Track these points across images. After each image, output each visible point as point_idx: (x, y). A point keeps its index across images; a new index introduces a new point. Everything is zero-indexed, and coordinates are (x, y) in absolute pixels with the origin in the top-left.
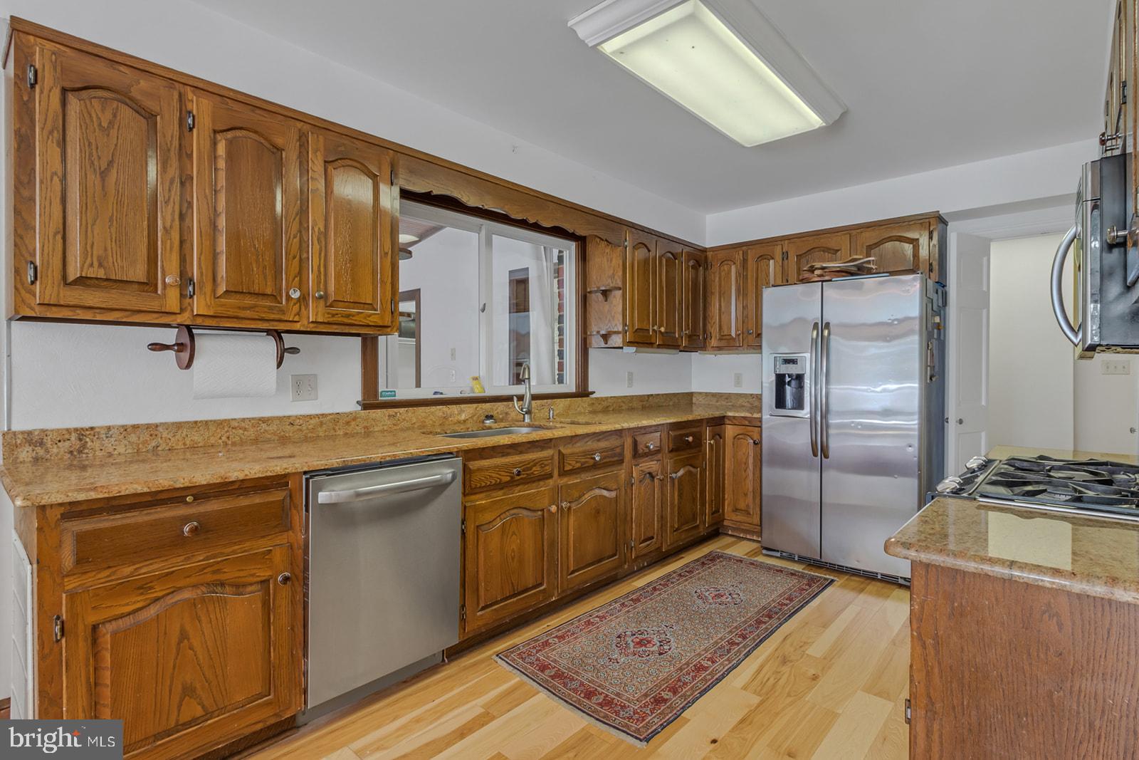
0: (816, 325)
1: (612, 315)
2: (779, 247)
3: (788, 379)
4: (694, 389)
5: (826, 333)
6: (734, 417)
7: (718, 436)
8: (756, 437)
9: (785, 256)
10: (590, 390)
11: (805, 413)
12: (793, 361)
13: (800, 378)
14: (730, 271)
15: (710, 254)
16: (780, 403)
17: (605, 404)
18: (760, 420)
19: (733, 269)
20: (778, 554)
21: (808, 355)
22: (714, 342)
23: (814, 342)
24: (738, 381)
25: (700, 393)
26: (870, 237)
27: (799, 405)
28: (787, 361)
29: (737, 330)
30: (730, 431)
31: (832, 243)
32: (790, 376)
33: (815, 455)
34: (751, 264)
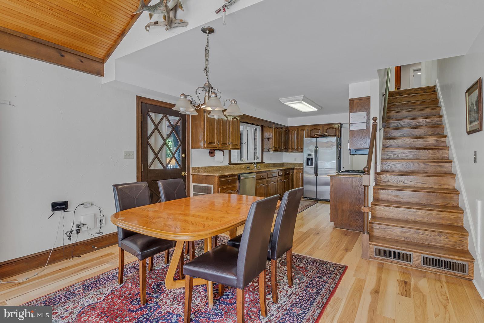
0: (315, 147)
1: (270, 144)
2: (306, 128)
3: (309, 159)
4: (284, 162)
5: (317, 149)
6: (296, 168)
7: (293, 172)
8: (302, 173)
9: (308, 130)
10: (264, 162)
11: (313, 166)
12: (311, 155)
13: (312, 159)
14: (294, 132)
15: (289, 128)
16: (308, 164)
17: (266, 165)
18: (303, 168)
19: (295, 132)
20: (307, 198)
21: (314, 154)
22: (290, 150)
23: (315, 150)
24: (295, 160)
25: (286, 163)
26: (327, 127)
27: (312, 164)
28: (309, 155)
29: (296, 147)
30: (295, 171)
31: (318, 128)
32: (310, 158)
33: (315, 175)
34: (300, 131)
